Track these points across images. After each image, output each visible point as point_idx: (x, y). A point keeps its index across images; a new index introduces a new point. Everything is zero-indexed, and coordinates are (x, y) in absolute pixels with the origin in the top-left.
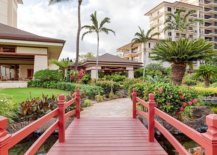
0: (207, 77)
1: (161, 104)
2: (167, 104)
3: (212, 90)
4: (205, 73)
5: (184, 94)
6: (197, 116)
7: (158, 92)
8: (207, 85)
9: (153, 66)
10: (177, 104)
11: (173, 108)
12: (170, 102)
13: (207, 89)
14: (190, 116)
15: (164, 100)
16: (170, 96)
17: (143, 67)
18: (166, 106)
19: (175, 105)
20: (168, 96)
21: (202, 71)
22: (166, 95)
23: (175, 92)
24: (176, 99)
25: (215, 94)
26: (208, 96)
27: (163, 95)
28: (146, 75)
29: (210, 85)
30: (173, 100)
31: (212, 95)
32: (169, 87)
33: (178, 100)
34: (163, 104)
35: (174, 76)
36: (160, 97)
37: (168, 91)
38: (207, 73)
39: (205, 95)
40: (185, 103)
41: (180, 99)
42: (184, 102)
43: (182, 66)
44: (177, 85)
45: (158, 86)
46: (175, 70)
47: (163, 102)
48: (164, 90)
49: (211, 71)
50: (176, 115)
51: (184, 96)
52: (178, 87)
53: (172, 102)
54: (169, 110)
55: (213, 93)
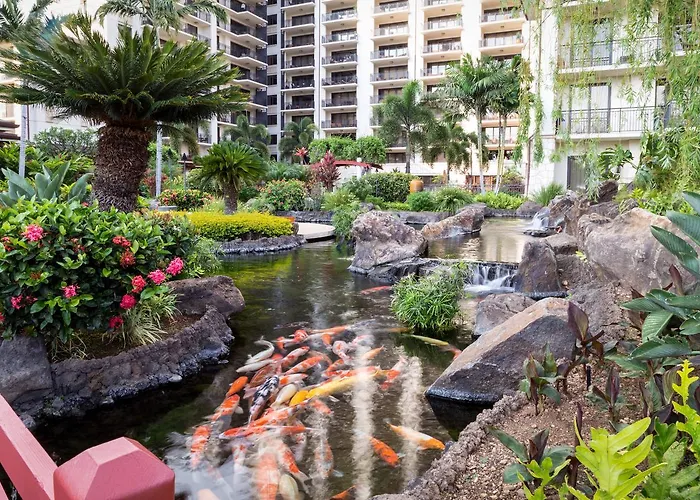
0: (232, 182)
1: (37, 294)
2: (63, 292)
3: (243, 219)
4: (224, 168)
5: (136, 243)
6: (191, 316)
7: (21, 243)
8: (232, 206)
9: (60, 137)
10: (107, 287)
11: (93, 305)
12: (79, 282)
13: (229, 217)
14: (165, 320)
15: (45, 275)
16: (74, 258)
17: (19, 139)
18: (57, 299)
19: (101, 290)
20: (67, 259)
21: (218, 162)
22: (59, 256)
23: (98, 237)
24: (103, 265)
25: (252, 231)
26: (233, 239)
27: (46, 253)
28: (30, 174)
29: (239, 204)
30: (91, 271)
31: (244, 236)
32: (77, 218)
33: (112, 269)
34: (48, 293)
35: (106, 174)
36: (32, 263)
37: (69, 235)
38: (230, 168)
39: (226, 237)
40: (140, 278)
41: (118, 266)
42: (137, 273)
43: (136, 138)
44: (112, 208)
45: (21, 217)
46: (111, 152)
47: (43, 285)
48: (51, 234)
49: (240, 162)
50: (110, 328)
51: (134, 250)
52: (114, 218)
53: (88, 278)
54: (73, 315)
55: (246, 230)
